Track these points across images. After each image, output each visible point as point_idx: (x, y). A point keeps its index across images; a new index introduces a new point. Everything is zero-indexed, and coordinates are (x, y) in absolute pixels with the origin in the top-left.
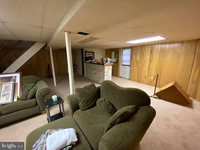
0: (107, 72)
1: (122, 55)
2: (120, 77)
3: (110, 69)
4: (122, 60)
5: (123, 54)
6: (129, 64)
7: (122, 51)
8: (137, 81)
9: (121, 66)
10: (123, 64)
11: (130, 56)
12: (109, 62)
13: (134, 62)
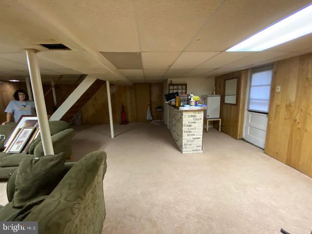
0: (190, 126)
1: (250, 86)
2: (243, 140)
3: (197, 119)
4: (249, 99)
5: (252, 85)
6: (266, 109)
7: (249, 76)
8: (285, 161)
9: (246, 112)
10: (252, 108)
11: (268, 89)
12: (193, 104)
13: (278, 106)
